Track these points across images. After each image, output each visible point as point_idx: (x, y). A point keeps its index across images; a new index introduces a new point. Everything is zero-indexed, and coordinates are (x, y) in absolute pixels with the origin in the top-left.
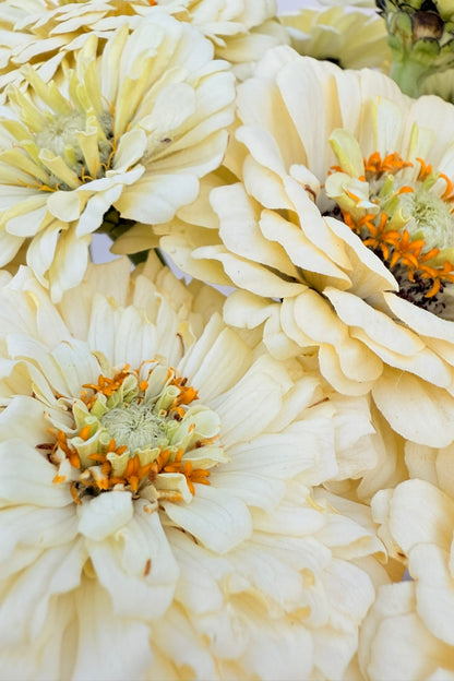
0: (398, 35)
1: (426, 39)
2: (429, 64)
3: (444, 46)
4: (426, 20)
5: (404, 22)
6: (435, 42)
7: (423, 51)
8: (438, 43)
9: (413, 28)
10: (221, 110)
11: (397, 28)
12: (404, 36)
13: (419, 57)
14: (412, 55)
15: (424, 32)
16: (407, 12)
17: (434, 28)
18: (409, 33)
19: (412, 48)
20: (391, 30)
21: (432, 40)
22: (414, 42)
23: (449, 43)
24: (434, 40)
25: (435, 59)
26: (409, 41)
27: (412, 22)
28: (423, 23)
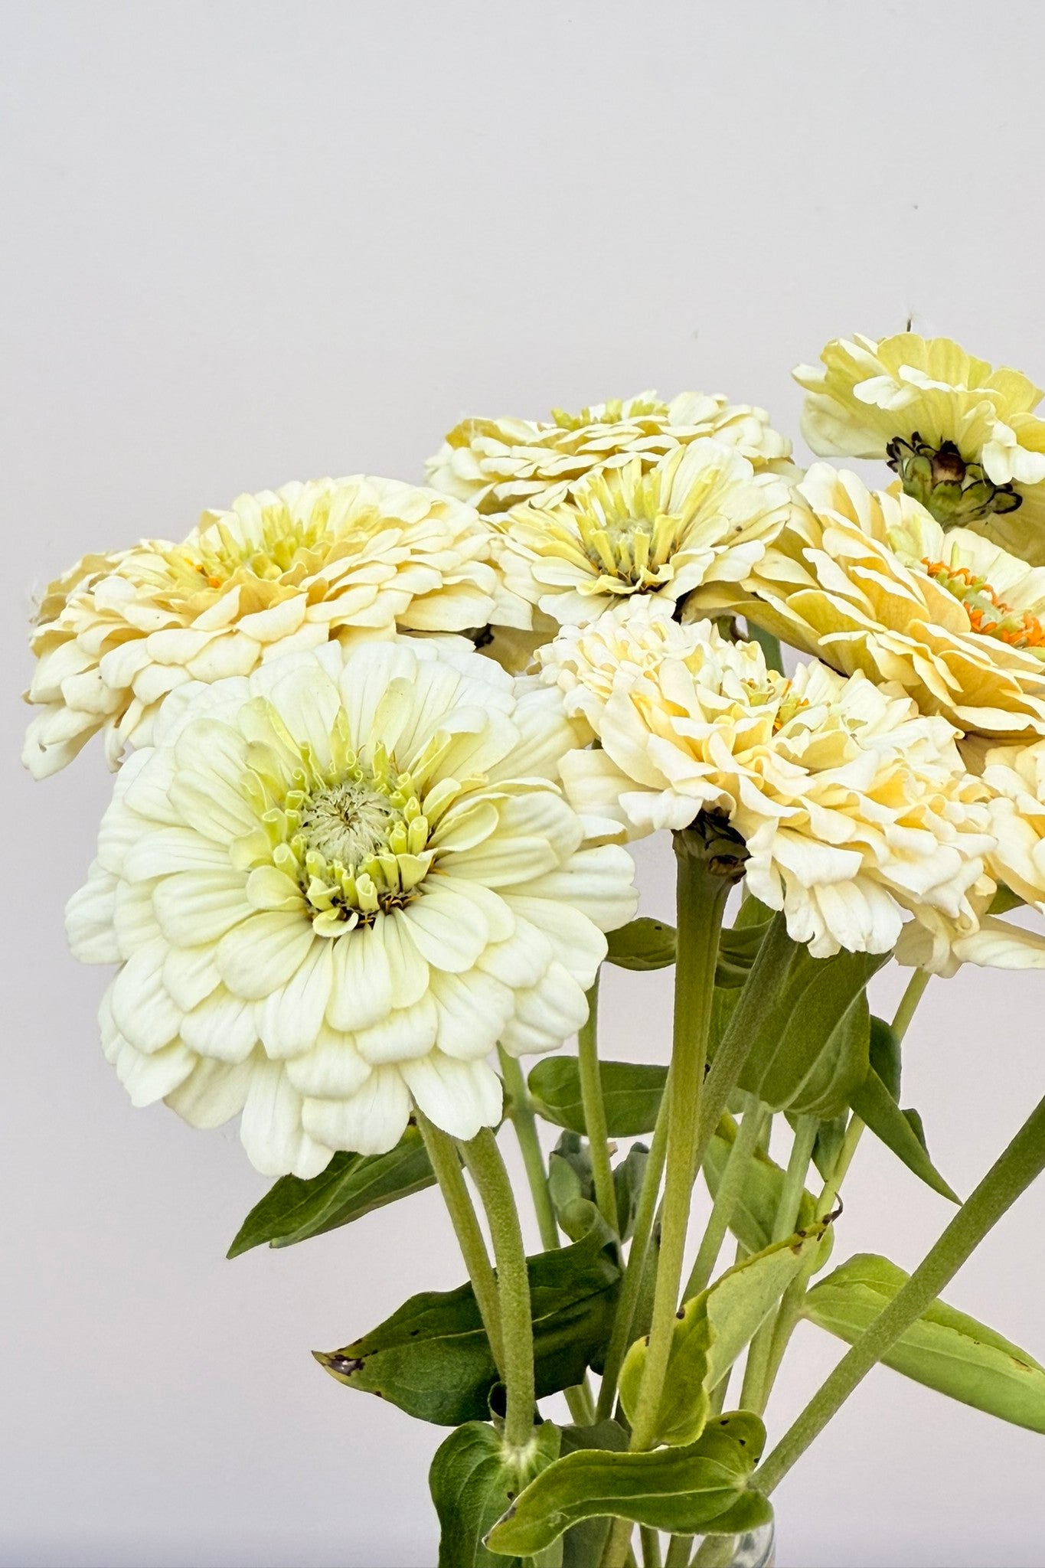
0: (915, 479)
1: (947, 482)
2: (950, 510)
3: (966, 489)
4: (946, 462)
5: (923, 466)
6: (956, 486)
7: (944, 495)
8: (960, 486)
9: (932, 471)
10: (779, 508)
11: (915, 472)
12: (923, 480)
13: (939, 503)
14: (932, 500)
15: (944, 475)
16: (925, 455)
17: (955, 471)
18: (930, 477)
19: (932, 493)
20: (908, 476)
21: (953, 483)
22: (934, 487)
23: (971, 487)
24: (956, 484)
25: (957, 505)
26: (929, 484)
27: (932, 465)
28: (944, 466)
